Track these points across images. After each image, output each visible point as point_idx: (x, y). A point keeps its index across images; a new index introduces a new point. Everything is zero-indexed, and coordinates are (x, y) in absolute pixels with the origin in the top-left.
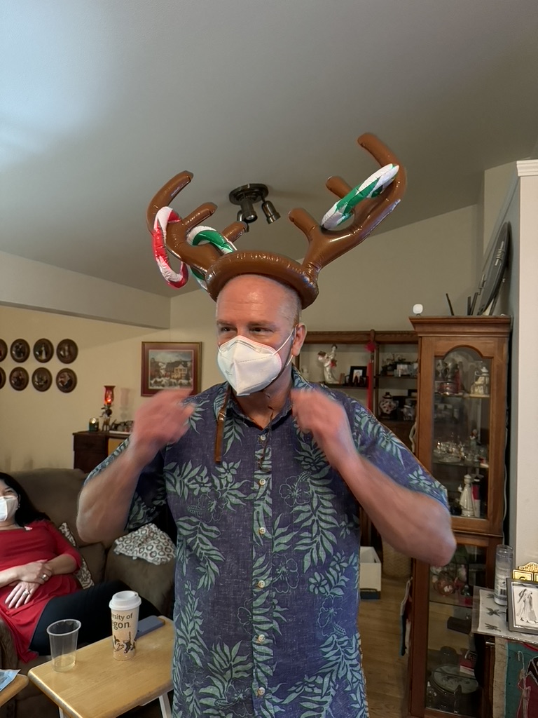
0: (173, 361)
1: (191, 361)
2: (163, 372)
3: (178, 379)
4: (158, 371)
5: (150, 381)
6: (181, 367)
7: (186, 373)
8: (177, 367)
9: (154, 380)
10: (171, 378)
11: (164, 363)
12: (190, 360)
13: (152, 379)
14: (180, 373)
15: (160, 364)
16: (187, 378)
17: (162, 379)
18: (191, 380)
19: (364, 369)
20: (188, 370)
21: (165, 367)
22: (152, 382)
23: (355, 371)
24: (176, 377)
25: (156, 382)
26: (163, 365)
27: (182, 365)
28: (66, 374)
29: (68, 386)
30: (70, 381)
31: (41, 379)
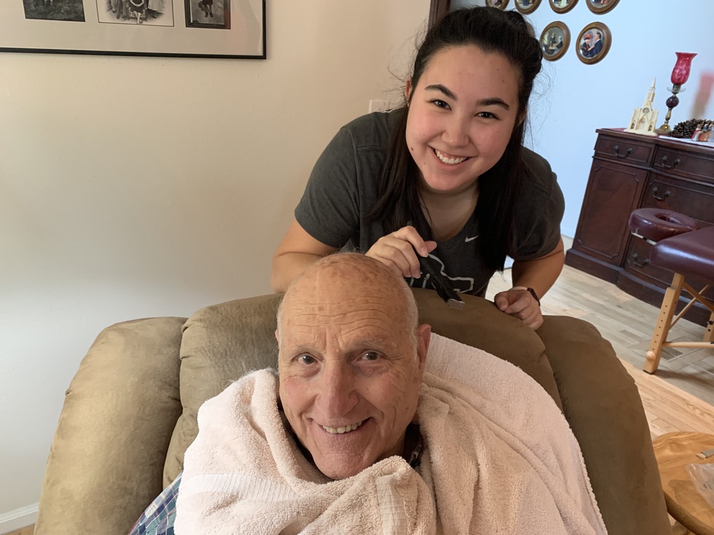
28: (594, 31)
29: (595, 52)
30: (599, 45)
31: (553, 41)
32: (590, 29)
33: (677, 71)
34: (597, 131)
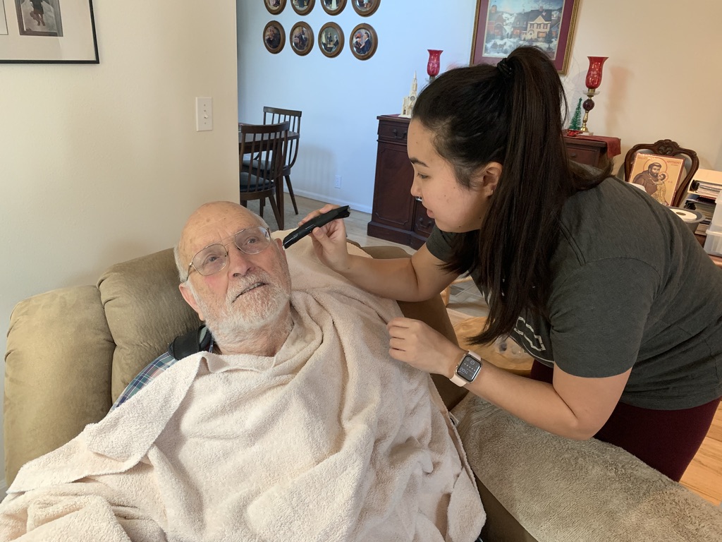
0: (528, 9)
1: (560, 10)
2: (508, 29)
3: (531, 41)
4: (501, 28)
5: (485, 44)
6: (540, 20)
8: (533, 19)
9: (493, 41)
10: (520, 40)
11: (511, 15)
12: (559, 7)
13: (488, 41)
14: (536, 31)
15: (505, 16)
16: (548, 39)
17: (506, 40)
18: (555, 43)
21: (512, 20)
24: (529, 37)
25: (495, 46)
26: (509, 17)
27: (543, 16)
28: (363, 31)
29: (366, 49)
30: (368, 43)
31: (330, 39)
32: (359, 29)
33: (431, 65)
34: (378, 118)
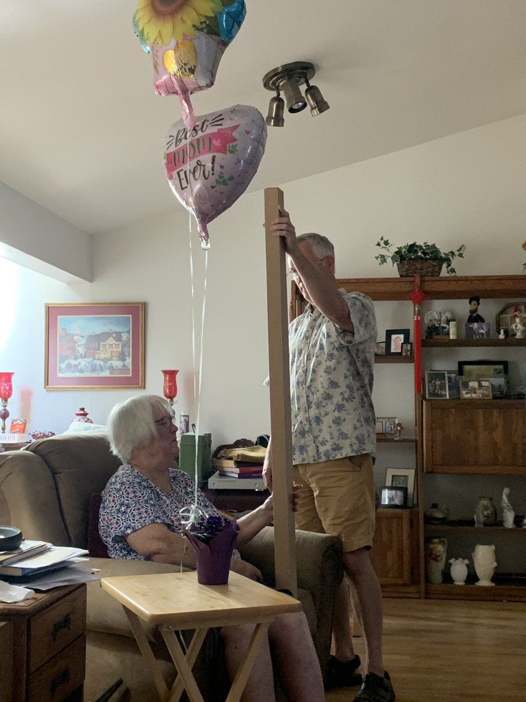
0: (100, 332)
1: (129, 332)
2: (81, 350)
3: (106, 360)
4: (73, 349)
5: (58, 364)
6: (111, 341)
7: (120, 350)
8: (105, 340)
9: (67, 362)
10: (95, 359)
11: (82, 337)
12: (127, 330)
13: (61, 363)
14: (109, 350)
15: (76, 338)
16: (122, 357)
17: (80, 360)
18: (129, 361)
19: (406, 332)
20: (123, 347)
21: (84, 341)
22: (63, 366)
23: (394, 337)
24: (103, 356)
25: (69, 366)
26: (81, 338)
27: (113, 337)
